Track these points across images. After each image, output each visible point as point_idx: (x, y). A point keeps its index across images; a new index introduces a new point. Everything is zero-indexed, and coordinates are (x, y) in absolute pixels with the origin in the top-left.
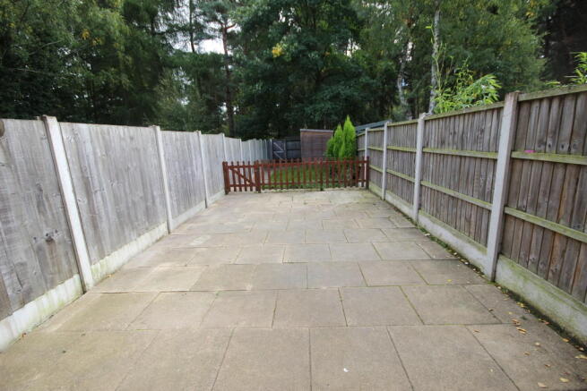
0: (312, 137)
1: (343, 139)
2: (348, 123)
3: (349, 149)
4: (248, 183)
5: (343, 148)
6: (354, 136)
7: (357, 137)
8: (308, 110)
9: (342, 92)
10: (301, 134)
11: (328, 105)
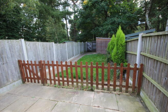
0: (101, 41)
1: (115, 43)
2: (120, 31)
3: (119, 51)
4: (36, 77)
5: (115, 50)
6: (124, 41)
7: (126, 42)
8: (100, 29)
9: (116, 20)
10: (97, 39)
11: (110, 26)
